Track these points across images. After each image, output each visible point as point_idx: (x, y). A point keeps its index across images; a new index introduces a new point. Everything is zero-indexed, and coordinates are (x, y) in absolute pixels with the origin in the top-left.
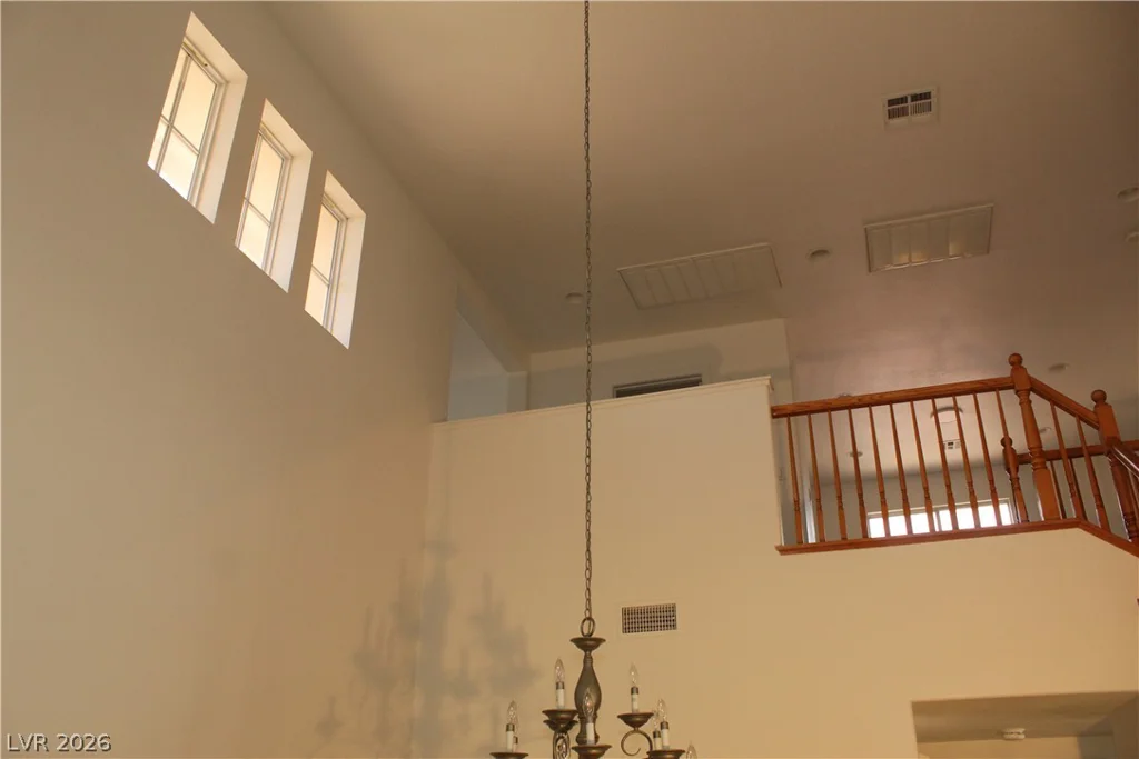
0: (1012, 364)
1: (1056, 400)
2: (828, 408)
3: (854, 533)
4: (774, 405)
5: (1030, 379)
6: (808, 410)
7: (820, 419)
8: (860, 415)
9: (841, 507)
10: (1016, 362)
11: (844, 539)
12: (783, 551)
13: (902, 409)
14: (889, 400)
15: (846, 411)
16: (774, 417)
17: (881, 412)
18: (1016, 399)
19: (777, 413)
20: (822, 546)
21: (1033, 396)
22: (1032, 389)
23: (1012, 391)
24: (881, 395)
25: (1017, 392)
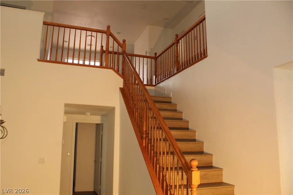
0: (107, 28)
1: (115, 39)
2: (59, 26)
3: (59, 60)
4: (45, 21)
5: (110, 32)
6: (54, 25)
7: (56, 28)
8: (67, 30)
9: (57, 52)
10: (109, 27)
11: (56, 60)
12: (39, 60)
13: (78, 31)
14: (76, 28)
15: (64, 28)
16: (44, 24)
17: (73, 31)
18: (106, 36)
19: (45, 23)
20: (50, 61)
21: (110, 37)
22: (110, 35)
23: (106, 34)
24: (74, 26)
25: (107, 35)
